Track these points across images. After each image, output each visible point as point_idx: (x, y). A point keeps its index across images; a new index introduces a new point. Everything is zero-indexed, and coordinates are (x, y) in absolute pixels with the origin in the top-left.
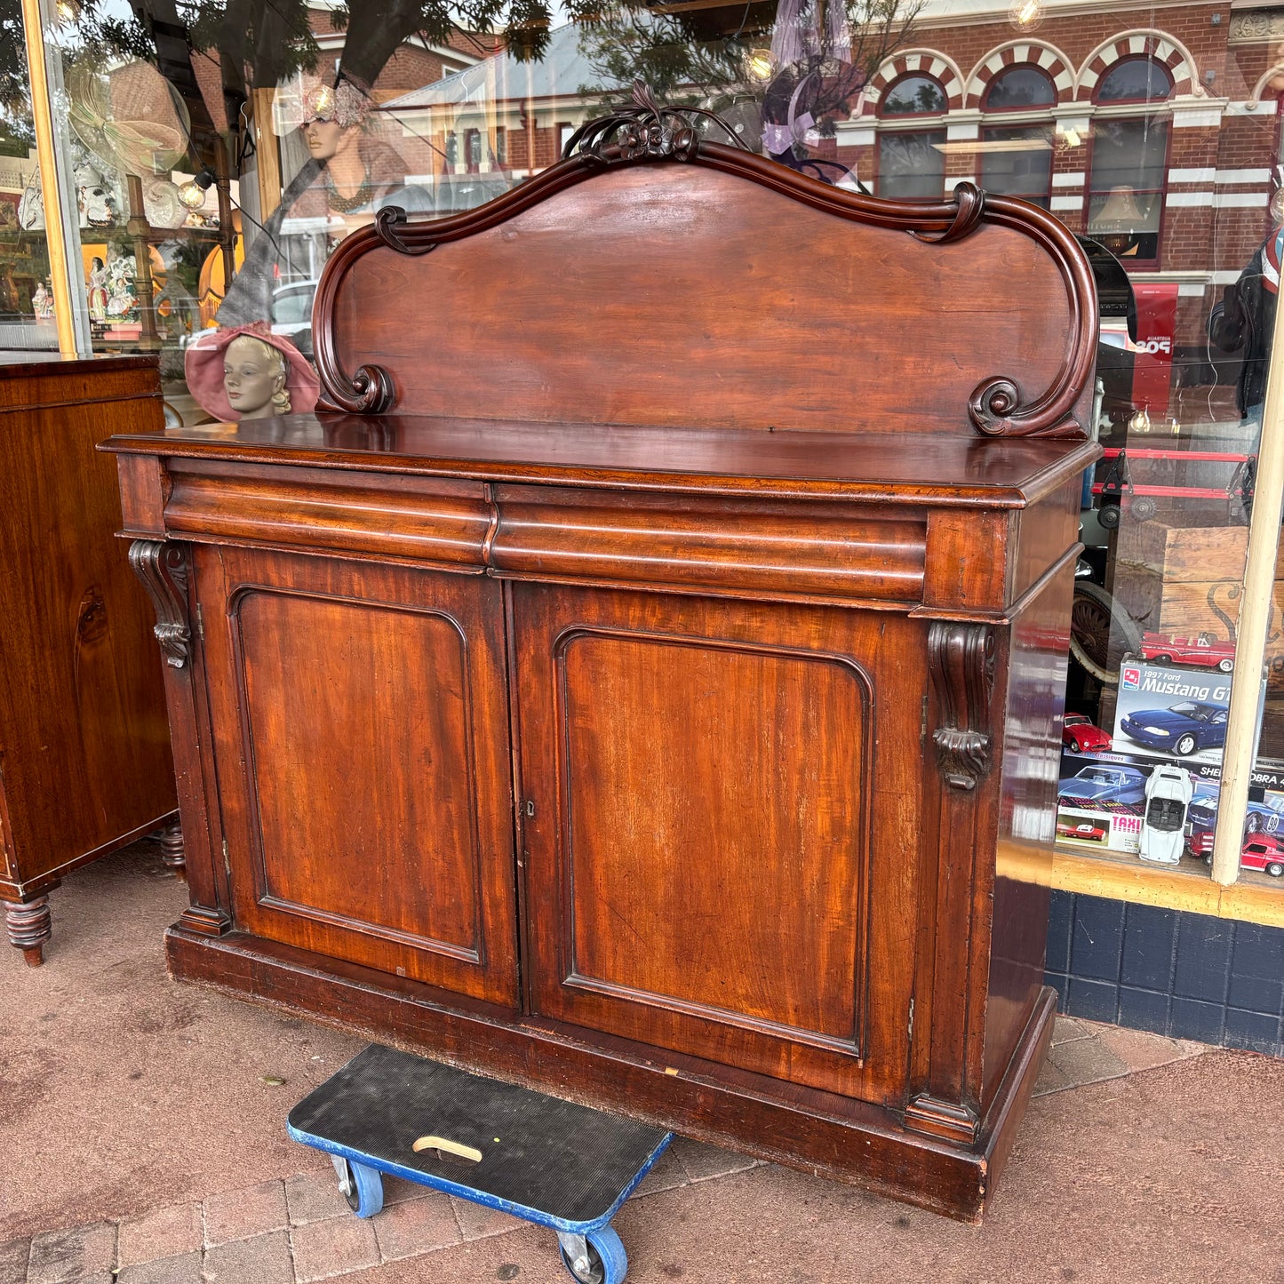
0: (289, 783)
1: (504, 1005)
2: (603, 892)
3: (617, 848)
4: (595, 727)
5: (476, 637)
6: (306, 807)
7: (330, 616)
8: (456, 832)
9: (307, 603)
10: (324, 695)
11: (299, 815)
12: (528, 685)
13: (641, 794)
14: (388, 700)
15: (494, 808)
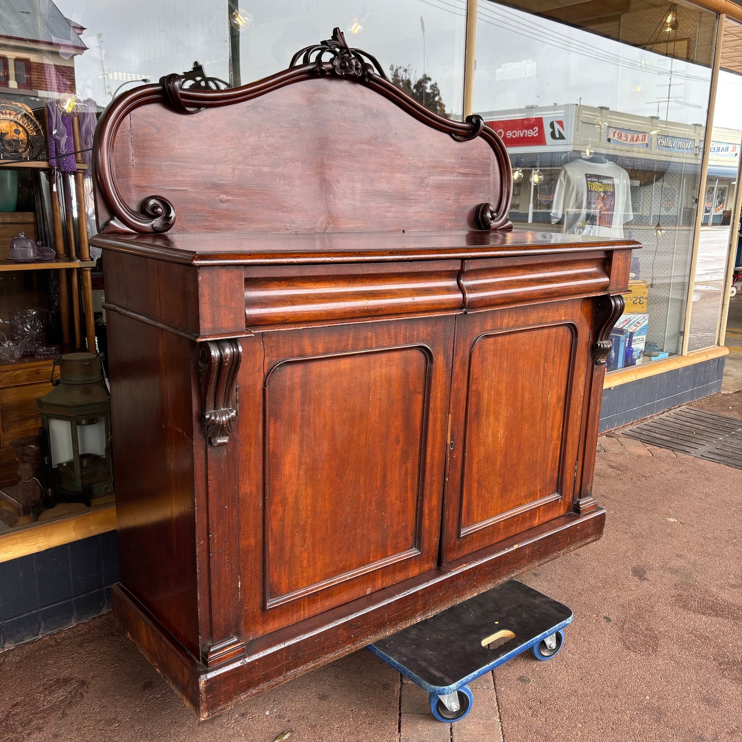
0: (297, 501)
1: (430, 570)
2: (476, 476)
3: (483, 450)
4: (480, 388)
5: (438, 354)
6: (309, 514)
7: (342, 367)
8: (409, 482)
9: (326, 362)
10: (333, 425)
11: (302, 522)
12: (457, 374)
13: (495, 416)
14: (377, 412)
15: (436, 454)
